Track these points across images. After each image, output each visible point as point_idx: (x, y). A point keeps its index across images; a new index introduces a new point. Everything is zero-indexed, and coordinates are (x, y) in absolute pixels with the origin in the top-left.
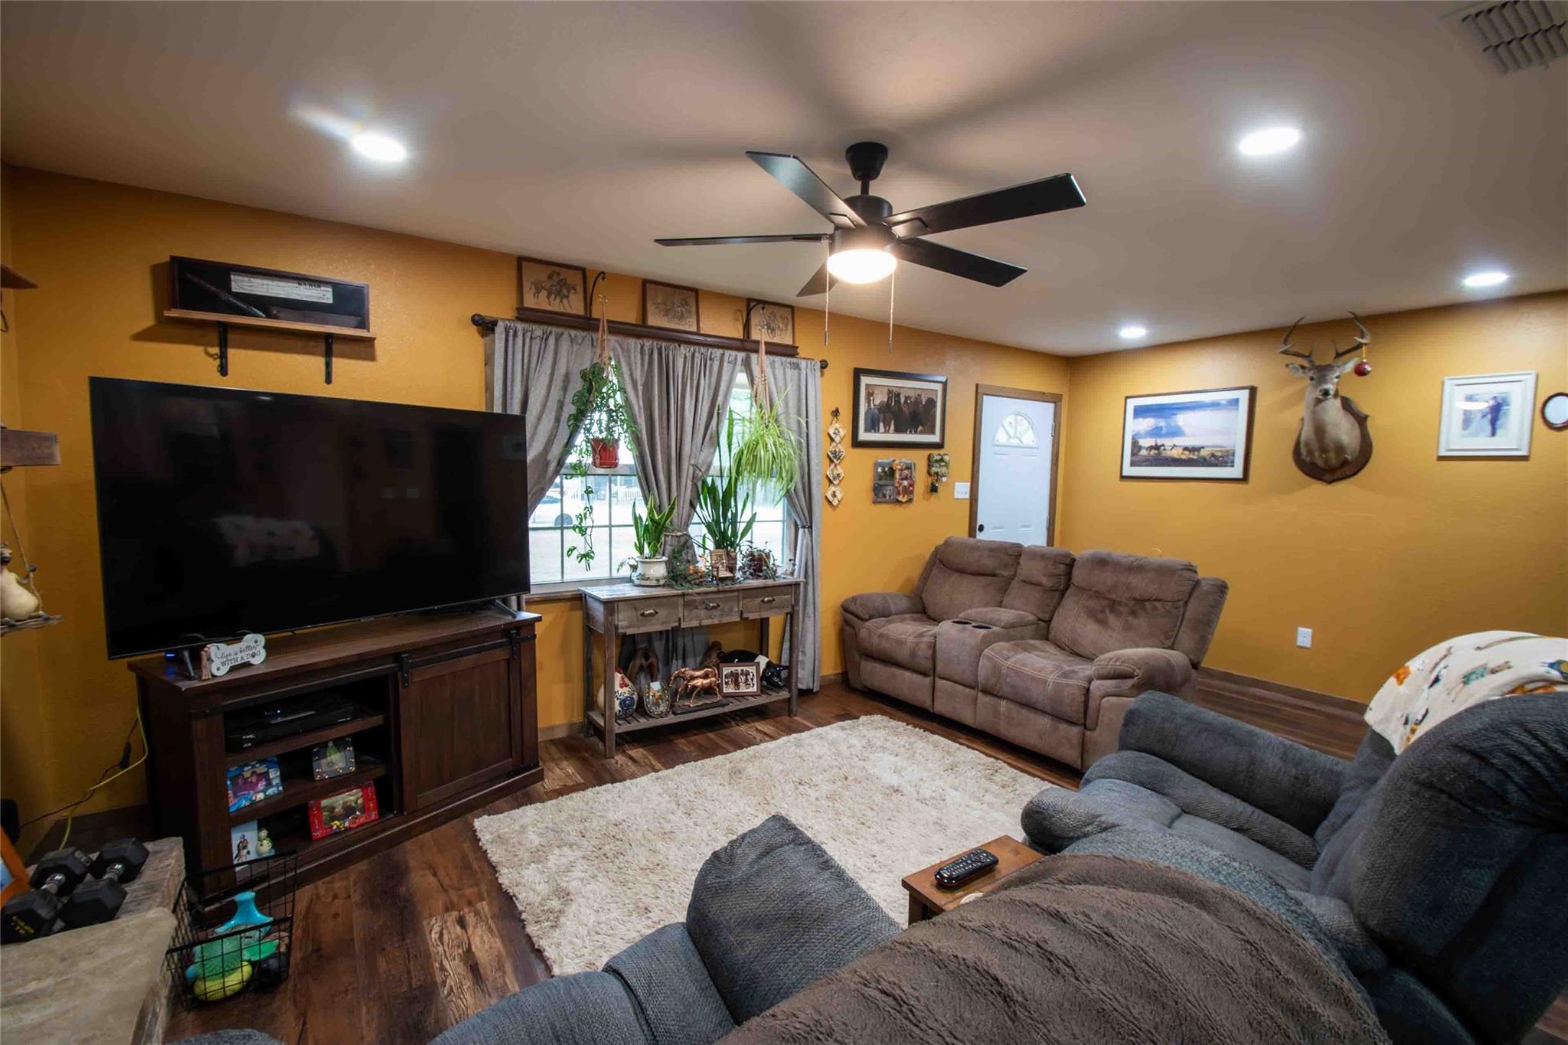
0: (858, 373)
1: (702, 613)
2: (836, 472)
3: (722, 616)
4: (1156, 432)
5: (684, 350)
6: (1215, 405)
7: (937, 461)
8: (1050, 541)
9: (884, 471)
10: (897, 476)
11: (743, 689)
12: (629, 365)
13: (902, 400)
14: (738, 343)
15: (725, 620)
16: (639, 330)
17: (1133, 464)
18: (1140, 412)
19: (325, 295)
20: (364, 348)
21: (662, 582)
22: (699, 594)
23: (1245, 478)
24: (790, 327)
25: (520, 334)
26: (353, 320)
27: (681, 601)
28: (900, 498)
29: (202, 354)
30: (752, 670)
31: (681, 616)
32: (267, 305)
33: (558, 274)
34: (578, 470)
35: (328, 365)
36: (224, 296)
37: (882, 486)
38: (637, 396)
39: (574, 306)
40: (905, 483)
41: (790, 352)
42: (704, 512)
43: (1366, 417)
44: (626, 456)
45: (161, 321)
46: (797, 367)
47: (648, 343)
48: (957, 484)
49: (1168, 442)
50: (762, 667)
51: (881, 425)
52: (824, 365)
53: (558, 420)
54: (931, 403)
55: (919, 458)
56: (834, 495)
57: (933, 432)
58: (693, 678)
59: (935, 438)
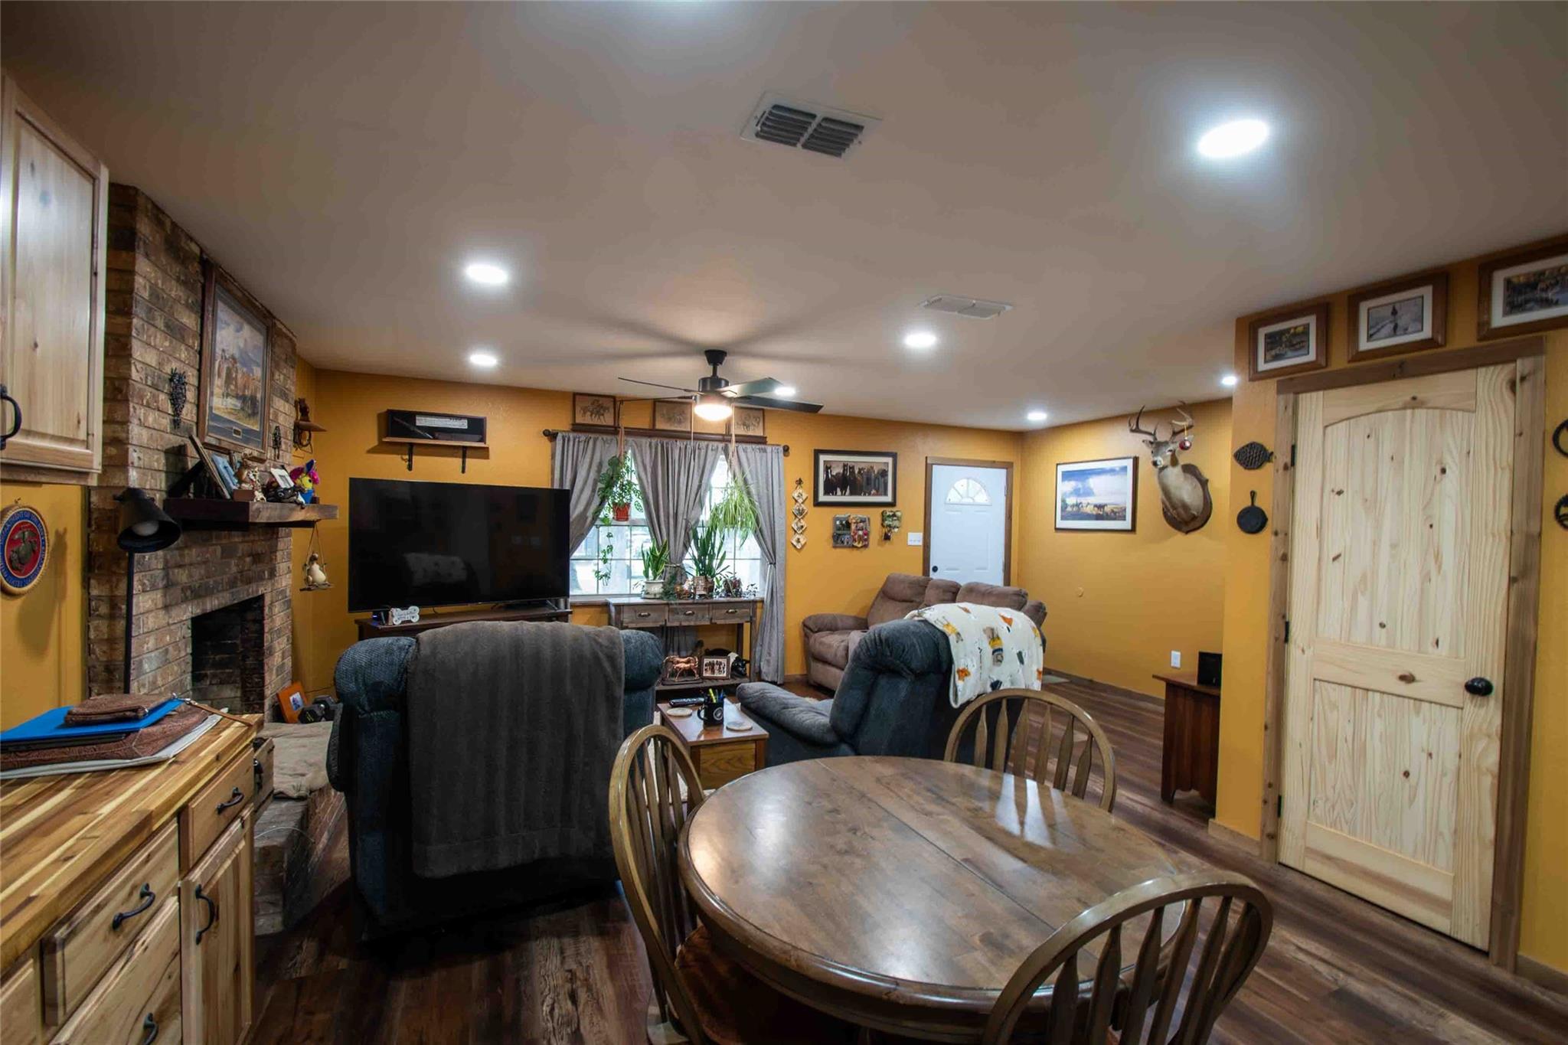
0: (817, 453)
1: (682, 617)
2: (800, 525)
3: (696, 620)
4: (1076, 492)
5: (680, 443)
6: (1112, 471)
7: (889, 516)
8: (1007, 581)
9: (841, 524)
10: (853, 527)
11: (717, 675)
12: (642, 456)
13: (856, 471)
14: (721, 437)
15: (698, 623)
16: (651, 433)
17: (1063, 518)
18: (1067, 476)
19: (463, 424)
20: (483, 453)
21: (658, 596)
22: (680, 604)
23: (1133, 530)
24: (761, 424)
25: (572, 439)
26: (478, 437)
27: (667, 608)
28: (856, 544)
29: (400, 460)
30: (724, 661)
31: (667, 618)
32: (434, 431)
33: (598, 401)
34: (606, 522)
35: (464, 462)
36: (412, 428)
37: (840, 535)
38: (646, 474)
39: (608, 420)
40: (861, 533)
41: (761, 441)
42: (693, 551)
43: (1207, 481)
44: (637, 513)
45: (381, 443)
46: (765, 451)
47: (654, 441)
48: (909, 534)
49: (1084, 500)
50: (732, 660)
51: (838, 490)
52: (786, 450)
53: (594, 491)
54: (884, 473)
55: (875, 514)
56: (798, 541)
57: (886, 494)
58: (678, 662)
59: (888, 499)
